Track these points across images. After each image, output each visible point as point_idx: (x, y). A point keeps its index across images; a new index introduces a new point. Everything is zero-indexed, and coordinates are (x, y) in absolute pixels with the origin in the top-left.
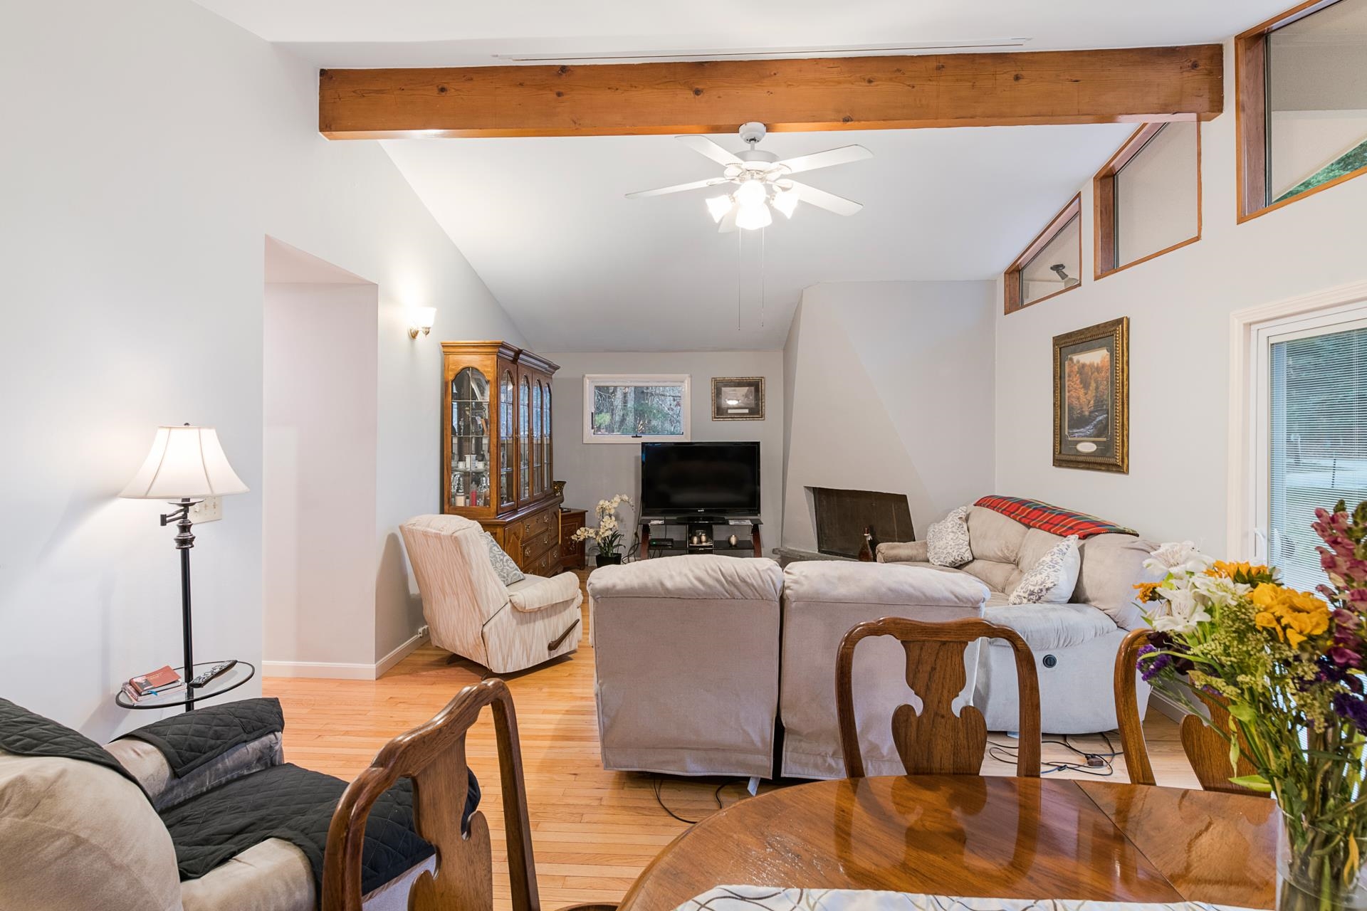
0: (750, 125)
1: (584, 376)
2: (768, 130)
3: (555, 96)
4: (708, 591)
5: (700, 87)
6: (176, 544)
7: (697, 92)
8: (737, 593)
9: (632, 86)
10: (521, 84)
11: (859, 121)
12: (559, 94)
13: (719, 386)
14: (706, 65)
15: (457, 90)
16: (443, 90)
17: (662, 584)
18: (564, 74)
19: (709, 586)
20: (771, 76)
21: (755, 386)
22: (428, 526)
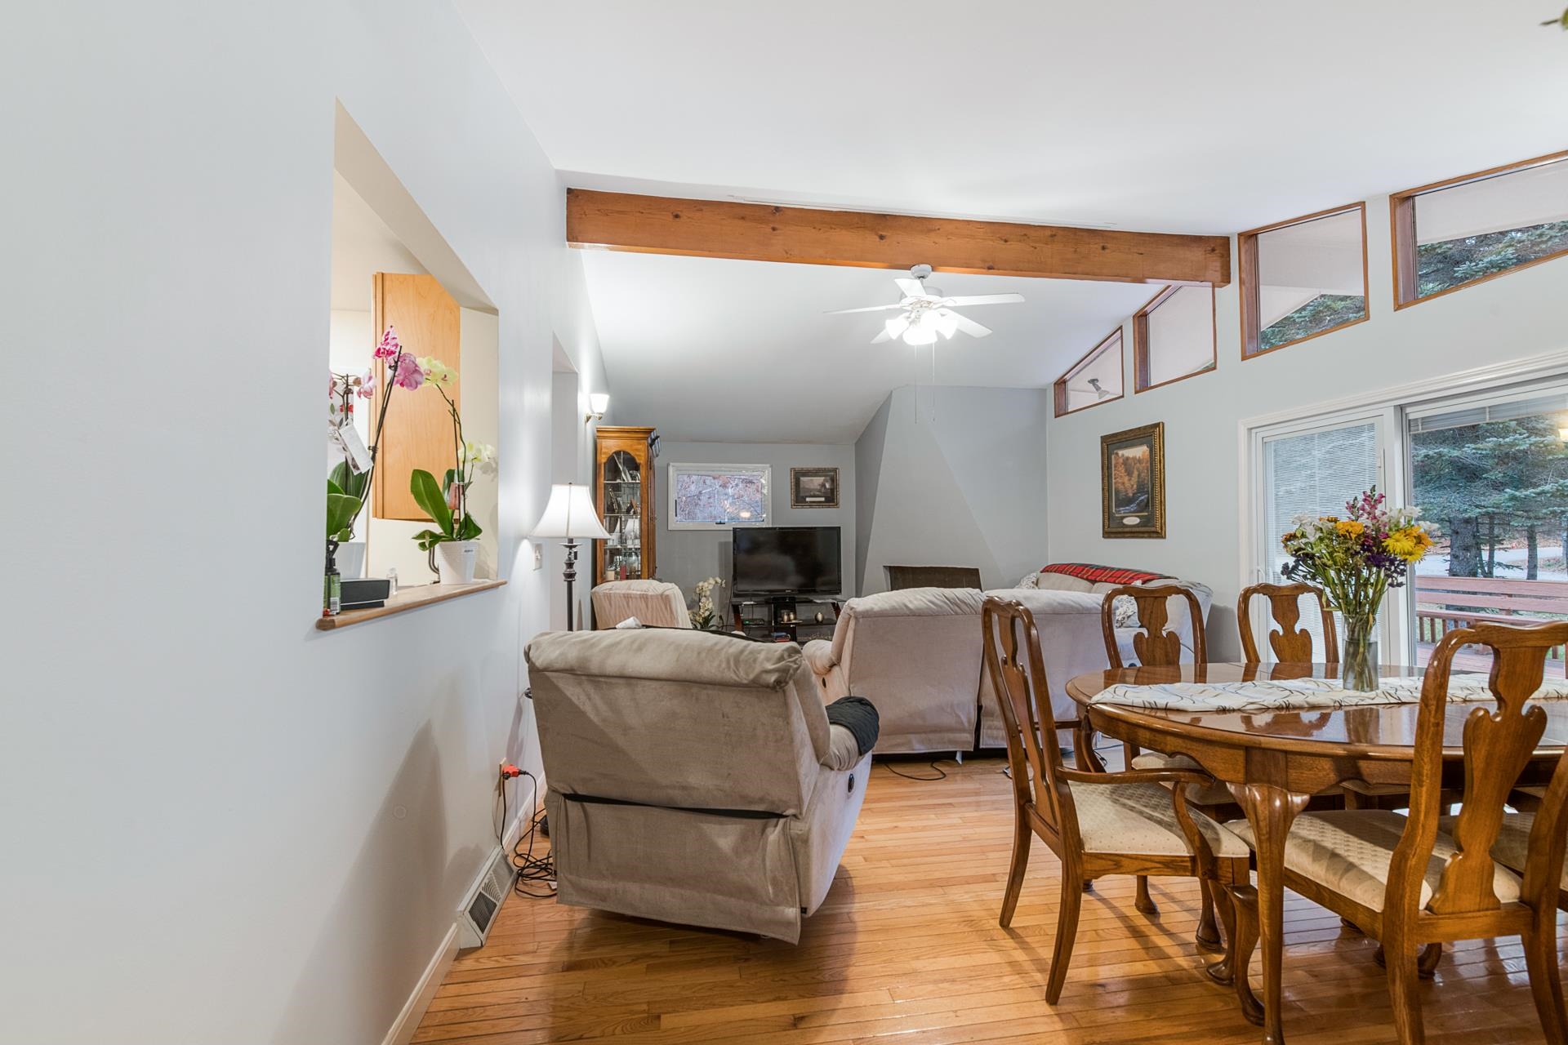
0: (922, 266)
1: (668, 465)
2: (933, 270)
3: (771, 230)
4: (940, 609)
5: (884, 234)
6: (564, 578)
7: (882, 237)
8: (959, 611)
9: (831, 228)
10: (743, 218)
11: (999, 269)
12: (774, 229)
13: (798, 475)
14: (888, 217)
15: (689, 218)
16: (677, 216)
17: (906, 606)
18: (778, 214)
19: (941, 607)
20: (935, 230)
21: (832, 475)
22: (630, 589)
